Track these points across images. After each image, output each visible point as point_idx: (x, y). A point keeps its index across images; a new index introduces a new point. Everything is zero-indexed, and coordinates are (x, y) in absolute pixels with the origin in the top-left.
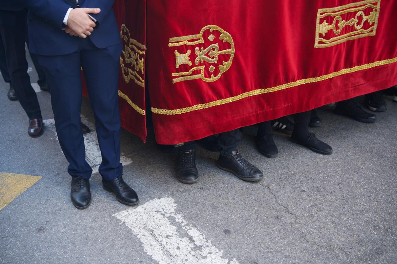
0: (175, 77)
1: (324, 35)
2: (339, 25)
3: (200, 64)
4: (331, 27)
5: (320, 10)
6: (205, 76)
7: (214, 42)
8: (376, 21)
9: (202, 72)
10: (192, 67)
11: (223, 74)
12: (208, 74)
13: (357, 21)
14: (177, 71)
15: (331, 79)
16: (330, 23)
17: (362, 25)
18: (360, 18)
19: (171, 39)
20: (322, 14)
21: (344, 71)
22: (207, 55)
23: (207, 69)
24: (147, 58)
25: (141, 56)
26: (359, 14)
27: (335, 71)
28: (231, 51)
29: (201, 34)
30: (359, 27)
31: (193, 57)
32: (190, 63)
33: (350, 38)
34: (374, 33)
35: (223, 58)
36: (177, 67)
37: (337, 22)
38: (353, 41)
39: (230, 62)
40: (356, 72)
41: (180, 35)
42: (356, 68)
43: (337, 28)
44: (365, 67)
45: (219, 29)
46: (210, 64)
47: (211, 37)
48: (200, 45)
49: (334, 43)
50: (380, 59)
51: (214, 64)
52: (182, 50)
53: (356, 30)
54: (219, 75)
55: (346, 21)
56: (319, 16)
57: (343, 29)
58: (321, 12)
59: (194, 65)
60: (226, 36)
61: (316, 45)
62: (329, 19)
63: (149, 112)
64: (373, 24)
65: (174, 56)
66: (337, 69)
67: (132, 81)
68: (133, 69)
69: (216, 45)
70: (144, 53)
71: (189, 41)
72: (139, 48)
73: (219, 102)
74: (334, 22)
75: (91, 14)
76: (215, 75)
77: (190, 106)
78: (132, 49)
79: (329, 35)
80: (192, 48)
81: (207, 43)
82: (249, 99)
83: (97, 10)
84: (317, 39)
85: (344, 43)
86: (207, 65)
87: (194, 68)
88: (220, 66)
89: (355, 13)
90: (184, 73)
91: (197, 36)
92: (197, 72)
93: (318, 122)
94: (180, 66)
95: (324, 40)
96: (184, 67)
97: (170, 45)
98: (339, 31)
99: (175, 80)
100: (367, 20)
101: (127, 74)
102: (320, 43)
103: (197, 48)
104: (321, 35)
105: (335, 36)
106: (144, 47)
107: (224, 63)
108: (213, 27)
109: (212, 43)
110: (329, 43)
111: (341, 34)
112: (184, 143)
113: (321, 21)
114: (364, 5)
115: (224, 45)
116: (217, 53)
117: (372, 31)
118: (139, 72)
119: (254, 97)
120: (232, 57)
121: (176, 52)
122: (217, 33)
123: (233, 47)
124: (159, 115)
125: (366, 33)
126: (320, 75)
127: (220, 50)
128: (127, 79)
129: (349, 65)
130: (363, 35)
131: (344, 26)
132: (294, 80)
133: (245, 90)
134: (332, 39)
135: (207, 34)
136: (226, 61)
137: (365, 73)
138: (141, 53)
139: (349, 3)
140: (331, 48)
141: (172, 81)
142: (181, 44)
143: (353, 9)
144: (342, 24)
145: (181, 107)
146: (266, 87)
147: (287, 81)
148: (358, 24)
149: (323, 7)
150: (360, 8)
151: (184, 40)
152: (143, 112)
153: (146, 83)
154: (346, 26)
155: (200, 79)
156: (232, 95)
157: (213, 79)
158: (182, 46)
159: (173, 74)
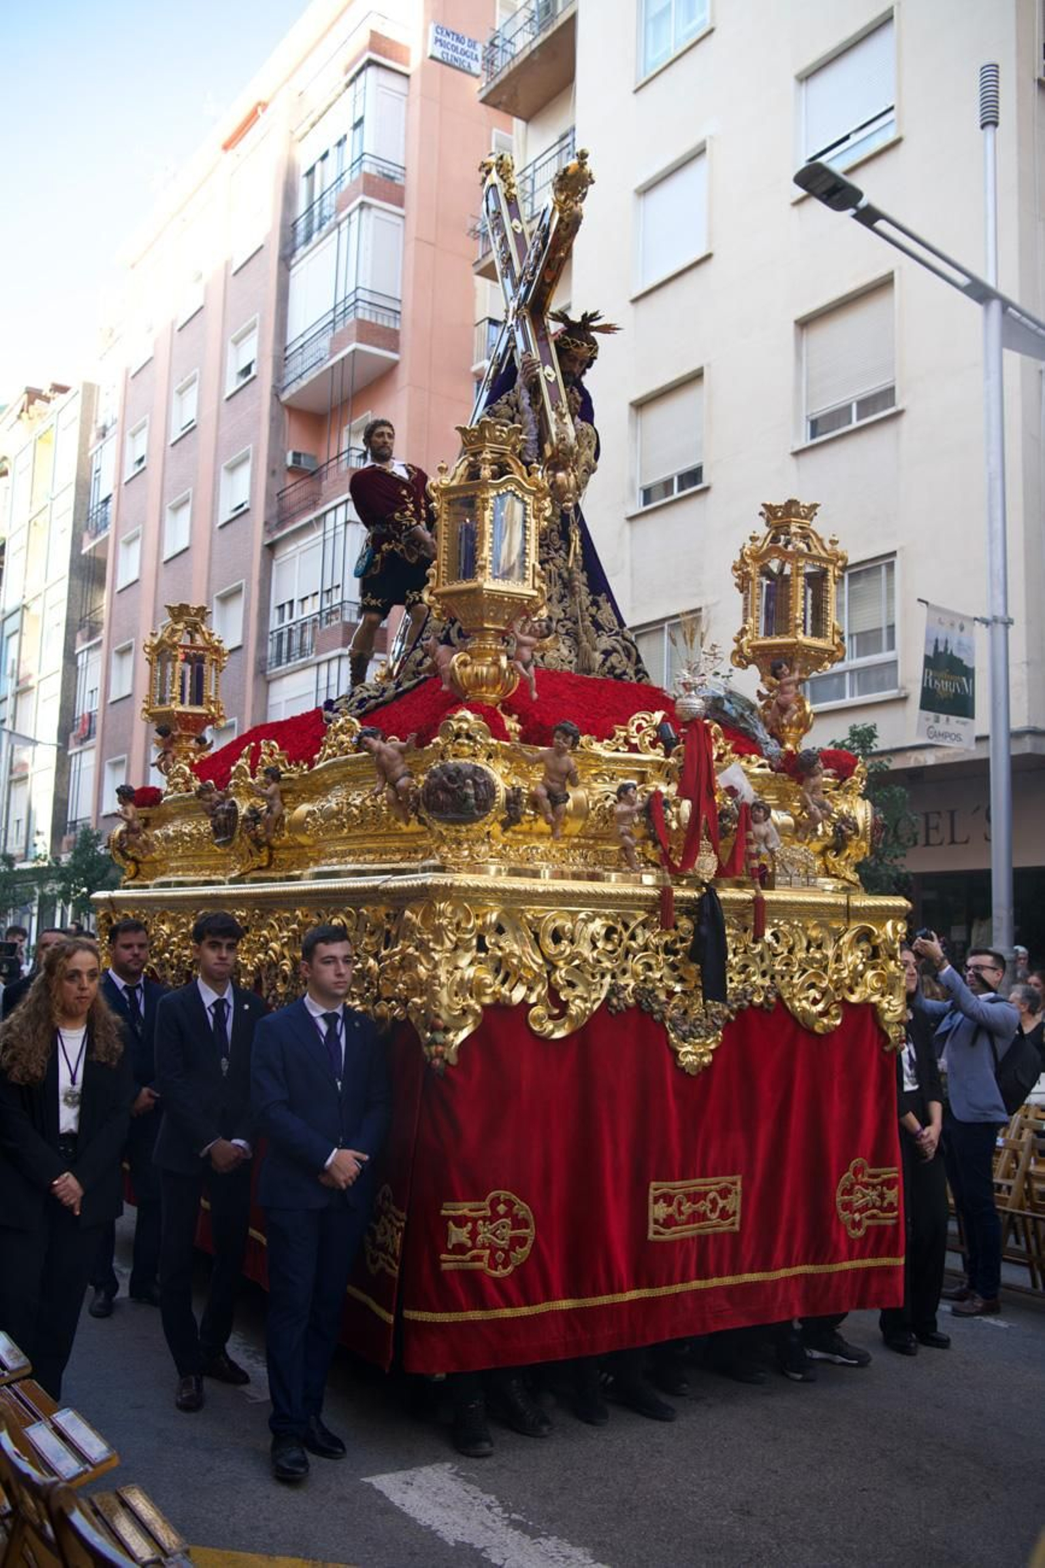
0: (445, 1261)
1: (661, 1221)
2: (683, 1208)
3: (483, 1247)
4: (670, 1210)
5: (653, 1184)
6: (490, 1266)
7: (505, 1216)
8: (738, 1209)
9: (486, 1260)
10: (471, 1249)
11: (516, 1267)
12: (493, 1264)
13: (710, 1206)
14: (449, 1252)
15: (677, 1295)
16: (670, 1205)
17: (717, 1213)
18: (714, 1202)
19: (445, 1205)
20: (656, 1189)
21: (696, 1284)
22: (494, 1234)
23: (492, 1255)
24: (406, 1232)
25: (398, 1230)
26: (711, 1195)
27: (682, 1281)
28: (529, 1232)
29: (487, 1202)
30: (714, 1216)
31: (473, 1234)
32: (469, 1244)
33: (701, 1231)
34: (737, 1228)
35: (518, 1241)
36: (450, 1247)
37: (680, 1204)
38: (707, 1236)
39: (526, 1249)
40: (716, 1289)
41: (458, 1201)
42: (715, 1282)
43: (681, 1213)
44: (728, 1280)
45: (514, 1197)
46: (498, 1249)
47: (502, 1208)
48: (484, 1218)
49: (677, 1236)
50: (752, 1271)
51: (503, 1250)
52: (460, 1221)
53: (709, 1220)
54: (510, 1269)
55: (694, 1203)
56: (652, 1193)
57: (689, 1216)
58: (655, 1188)
59: (474, 1247)
60: (523, 1209)
61: (651, 1236)
62: (668, 1199)
63: (399, 1317)
64: (734, 1213)
65: (447, 1229)
66: (684, 1279)
67: (382, 1270)
68: (386, 1252)
69: (508, 1221)
70: (403, 1224)
71: (471, 1210)
72: (398, 1219)
73: (507, 1313)
74: (675, 1203)
75: (358, 1160)
76: (505, 1268)
77: (463, 1311)
78: (390, 1221)
79: (669, 1222)
80: (474, 1221)
81: (495, 1216)
82: (554, 1314)
83: (366, 1157)
84: (652, 1227)
85: (693, 1238)
86: (494, 1249)
87: (475, 1252)
88: (512, 1253)
89: (706, 1193)
90: (459, 1257)
91: (483, 1204)
92: (478, 1258)
93: (685, 1386)
94: (454, 1246)
95: (662, 1230)
96: (460, 1249)
97: (443, 1212)
98: (683, 1217)
99: (445, 1266)
100: (724, 1207)
101: (375, 1261)
102: (657, 1233)
103: (481, 1222)
104: (656, 1222)
105: (676, 1224)
106: (403, 1215)
107: (518, 1249)
108: (504, 1194)
109: (502, 1217)
110: (669, 1235)
111: (687, 1223)
112: (448, 1375)
113: (656, 1201)
114: (718, 1183)
115: (519, 1223)
116: (509, 1233)
117: (733, 1224)
118: (393, 1256)
119: (563, 1312)
120: (530, 1242)
121: (451, 1224)
122: (510, 1204)
123: (533, 1226)
124: (415, 1322)
125: (725, 1227)
126: (659, 1286)
127: (513, 1229)
128: (373, 1270)
129: (703, 1275)
130: (721, 1229)
131: (690, 1211)
132: (622, 1291)
133: (549, 1298)
134: (674, 1229)
135: (495, 1202)
136: (521, 1247)
137: (729, 1289)
138: (398, 1224)
139: (695, 1177)
140: (671, 1244)
141: (440, 1266)
142: (460, 1212)
143: (703, 1188)
144: (687, 1208)
145: (449, 1311)
146: (579, 1296)
147: (612, 1291)
148: (713, 1210)
149: (656, 1180)
150: (713, 1187)
151: (464, 1209)
152: (391, 1319)
153: (401, 1273)
154: (694, 1212)
155: (482, 1271)
156: (528, 1303)
157: (500, 1273)
158: (460, 1216)
159: (444, 1256)
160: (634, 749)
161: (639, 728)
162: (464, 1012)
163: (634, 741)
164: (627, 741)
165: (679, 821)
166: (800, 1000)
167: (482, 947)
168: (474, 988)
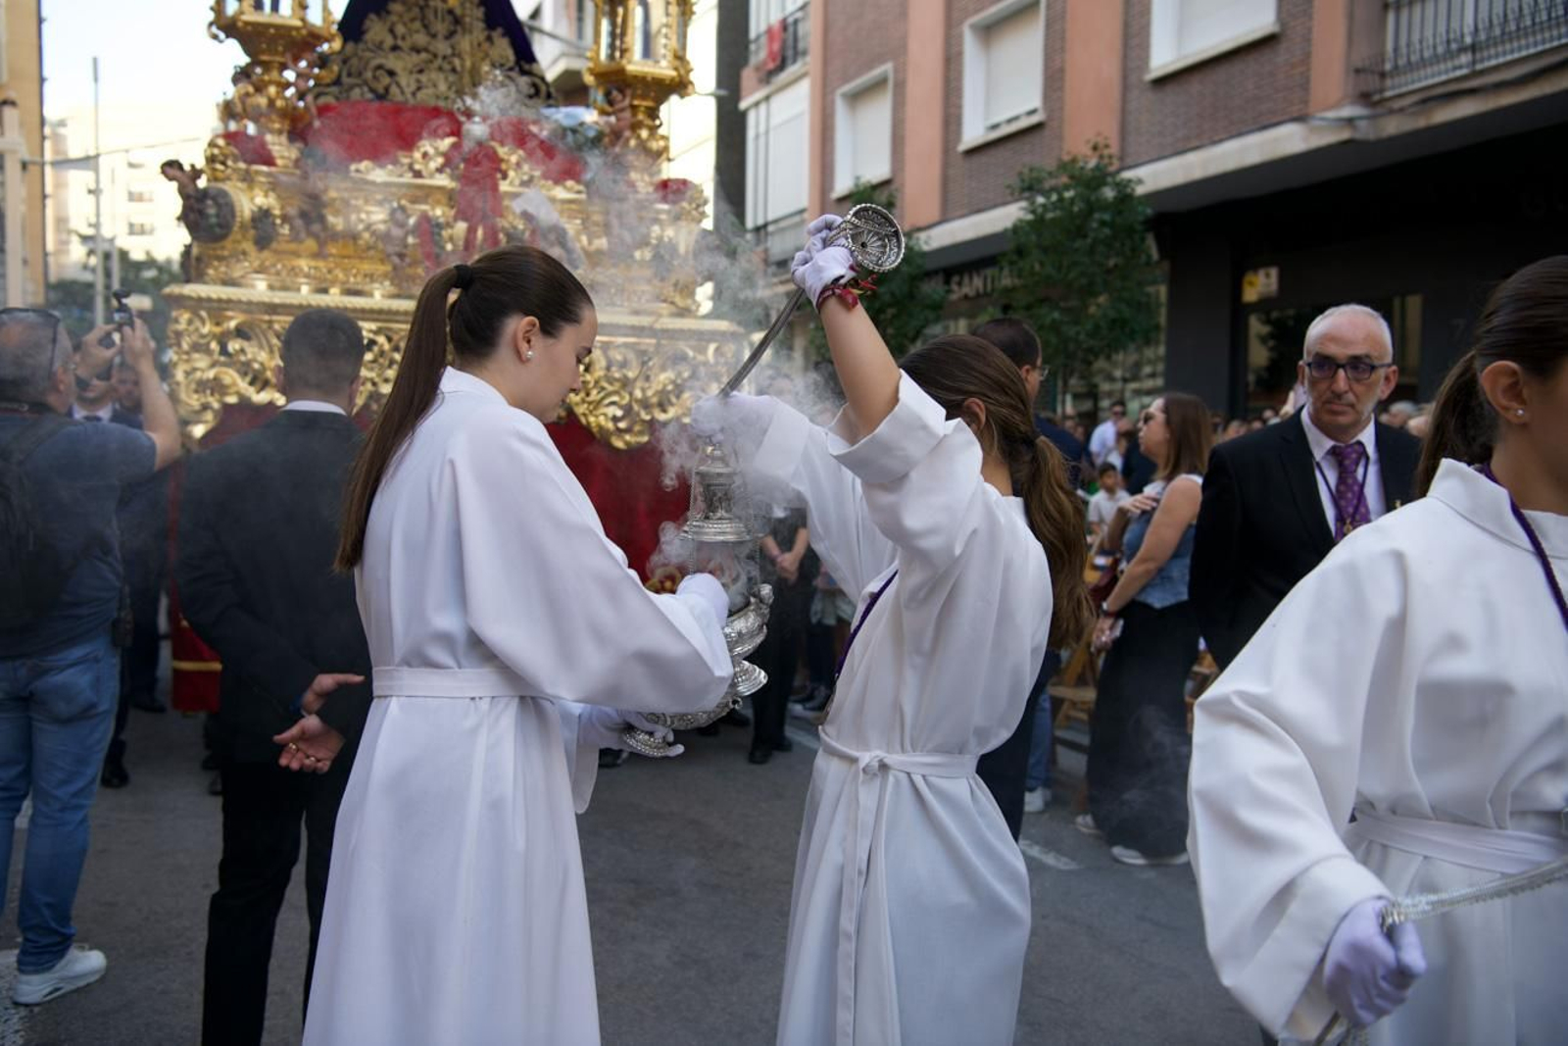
160: (418, 174)
161: (425, 155)
162: (205, 407)
163: (417, 167)
164: (411, 167)
165: (454, 245)
166: (597, 416)
167: (224, 351)
168: (217, 387)
